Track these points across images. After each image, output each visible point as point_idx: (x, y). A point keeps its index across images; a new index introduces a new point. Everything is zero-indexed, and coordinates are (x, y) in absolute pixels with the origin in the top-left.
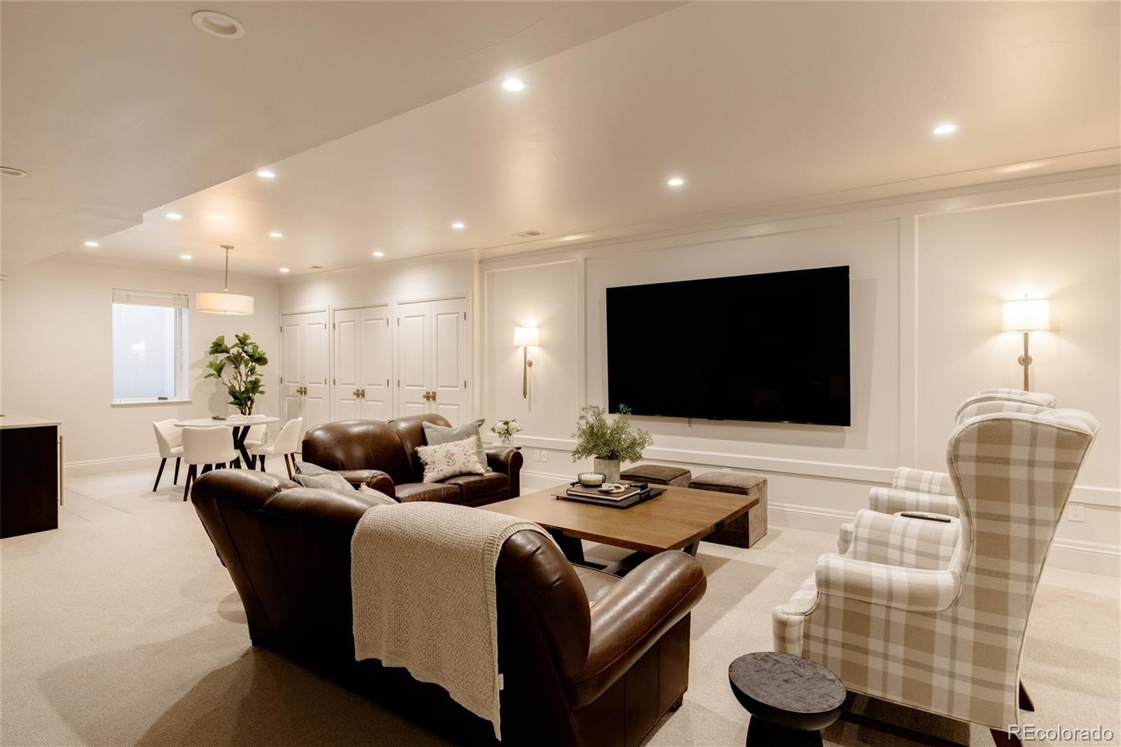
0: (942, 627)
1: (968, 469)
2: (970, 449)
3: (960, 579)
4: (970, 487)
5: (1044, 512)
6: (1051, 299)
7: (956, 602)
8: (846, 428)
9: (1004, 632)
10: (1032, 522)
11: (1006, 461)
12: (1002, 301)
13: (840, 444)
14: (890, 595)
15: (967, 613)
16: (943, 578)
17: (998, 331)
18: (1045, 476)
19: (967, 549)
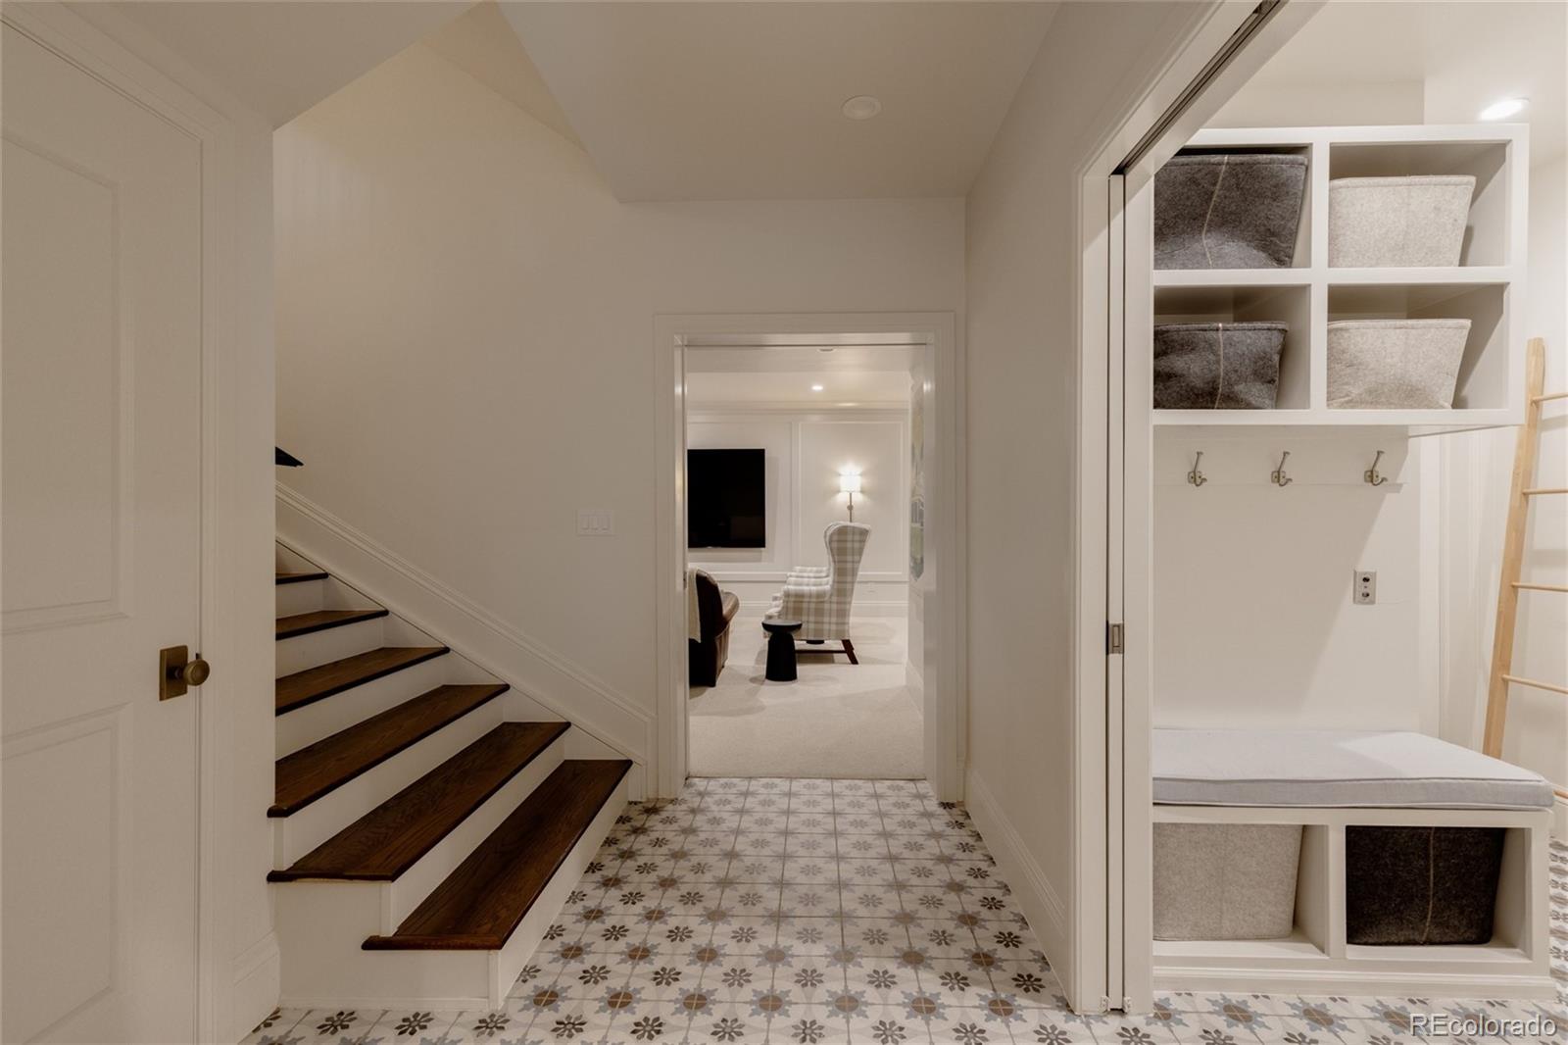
0: (827, 606)
1: (835, 545)
2: (835, 538)
3: (832, 586)
4: (835, 551)
5: (856, 558)
6: (861, 475)
7: (831, 595)
8: (763, 549)
9: (844, 624)
10: (853, 562)
11: (846, 541)
12: (840, 475)
13: (759, 560)
14: (810, 596)
15: (834, 599)
16: (827, 587)
17: (839, 491)
18: (857, 545)
19: (834, 574)
